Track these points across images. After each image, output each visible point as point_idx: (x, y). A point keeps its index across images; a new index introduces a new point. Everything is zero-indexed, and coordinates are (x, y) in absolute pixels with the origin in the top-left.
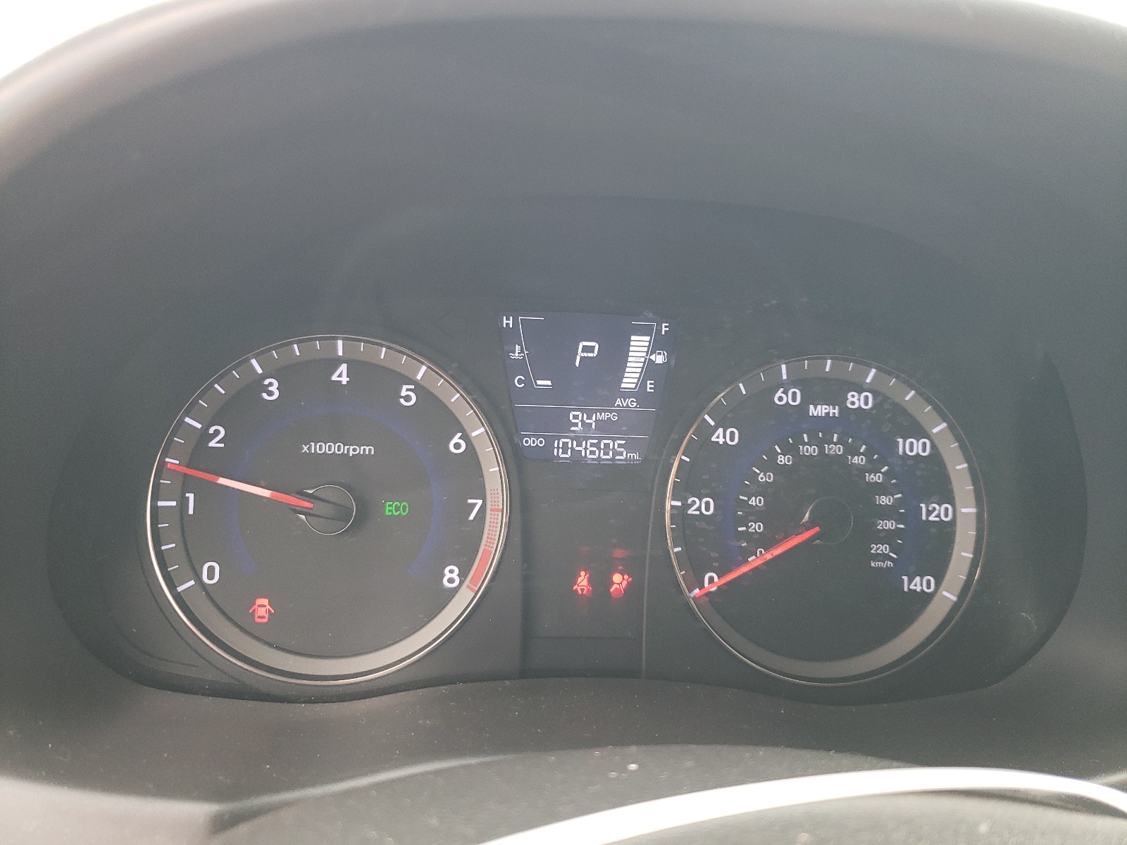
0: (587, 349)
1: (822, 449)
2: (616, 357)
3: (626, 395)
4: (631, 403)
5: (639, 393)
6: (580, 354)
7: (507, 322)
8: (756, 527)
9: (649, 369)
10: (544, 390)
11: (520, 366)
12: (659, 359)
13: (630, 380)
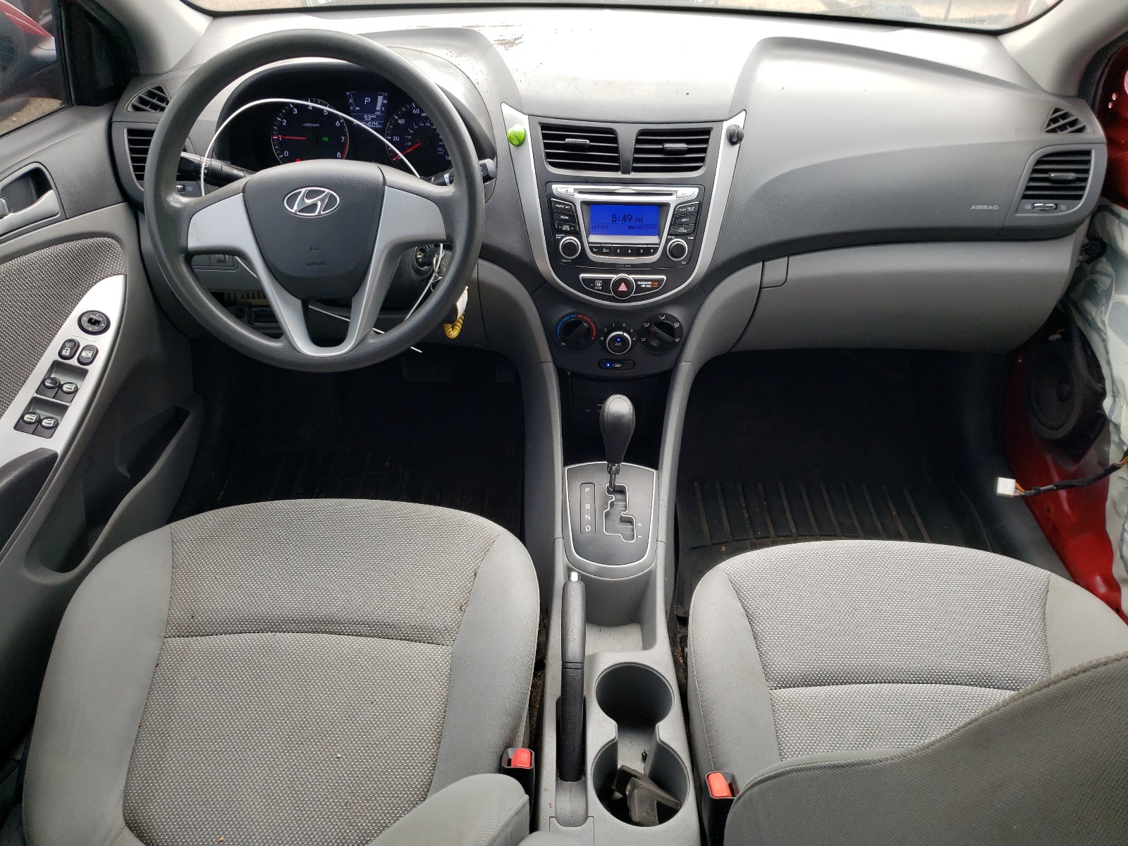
0: (367, 100)
1: (425, 124)
2: (374, 102)
3: (378, 111)
4: (379, 113)
5: (381, 111)
6: (366, 101)
7: (348, 93)
8: (410, 144)
9: (383, 105)
10: (357, 110)
11: (351, 104)
12: (385, 102)
13: (378, 108)
